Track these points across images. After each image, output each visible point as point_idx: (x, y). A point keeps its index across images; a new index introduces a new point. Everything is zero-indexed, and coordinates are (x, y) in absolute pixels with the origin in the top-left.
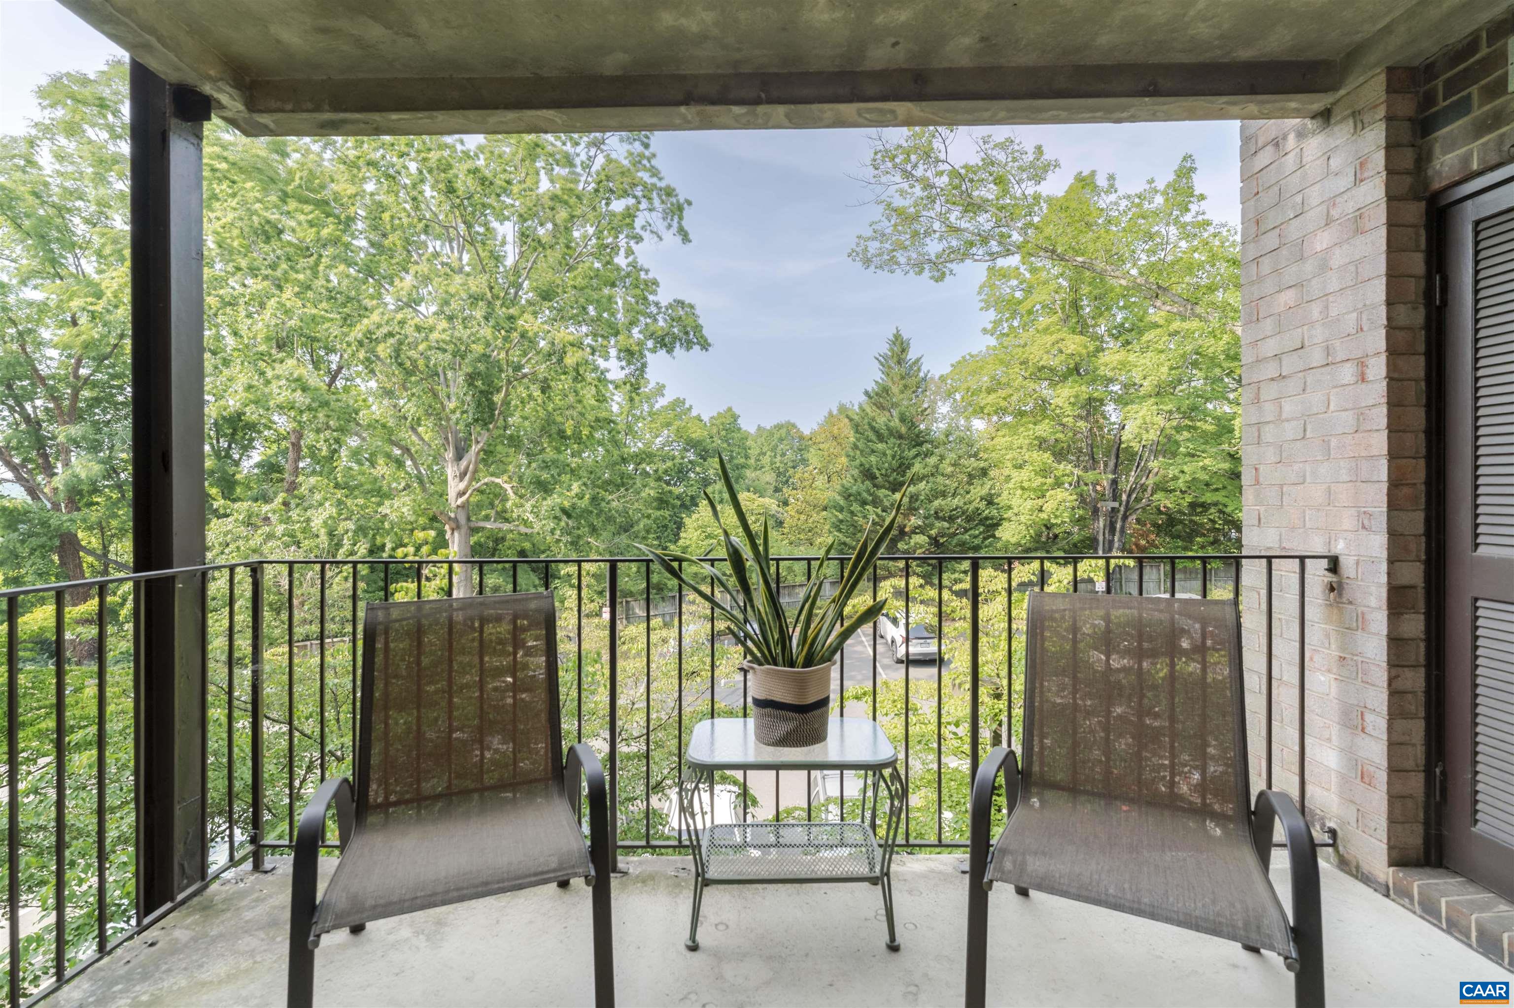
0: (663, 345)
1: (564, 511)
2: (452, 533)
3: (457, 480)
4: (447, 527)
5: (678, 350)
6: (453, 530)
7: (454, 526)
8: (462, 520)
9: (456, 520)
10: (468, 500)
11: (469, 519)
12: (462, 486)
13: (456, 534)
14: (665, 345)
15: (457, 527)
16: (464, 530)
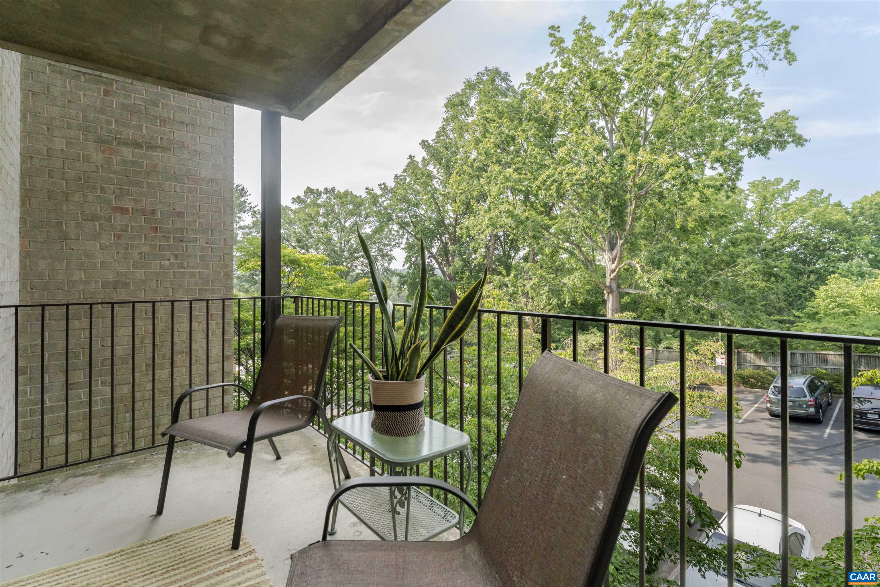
0: (758, 150)
1: (667, 281)
2: (608, 295)
3: (611, 262)
4: (605, 292)
5: (773, 152)
6: (608, 294)
7: (609, 291)
8: (614, 287)
9: (610, 287)
10: (617, 274)
11: (619, 287)
12: (613, 266)
13: (610, 296)
14: (760, 150)
15: (611, 292)
16: (615, 294)
